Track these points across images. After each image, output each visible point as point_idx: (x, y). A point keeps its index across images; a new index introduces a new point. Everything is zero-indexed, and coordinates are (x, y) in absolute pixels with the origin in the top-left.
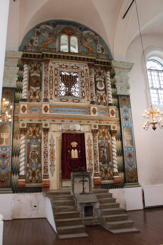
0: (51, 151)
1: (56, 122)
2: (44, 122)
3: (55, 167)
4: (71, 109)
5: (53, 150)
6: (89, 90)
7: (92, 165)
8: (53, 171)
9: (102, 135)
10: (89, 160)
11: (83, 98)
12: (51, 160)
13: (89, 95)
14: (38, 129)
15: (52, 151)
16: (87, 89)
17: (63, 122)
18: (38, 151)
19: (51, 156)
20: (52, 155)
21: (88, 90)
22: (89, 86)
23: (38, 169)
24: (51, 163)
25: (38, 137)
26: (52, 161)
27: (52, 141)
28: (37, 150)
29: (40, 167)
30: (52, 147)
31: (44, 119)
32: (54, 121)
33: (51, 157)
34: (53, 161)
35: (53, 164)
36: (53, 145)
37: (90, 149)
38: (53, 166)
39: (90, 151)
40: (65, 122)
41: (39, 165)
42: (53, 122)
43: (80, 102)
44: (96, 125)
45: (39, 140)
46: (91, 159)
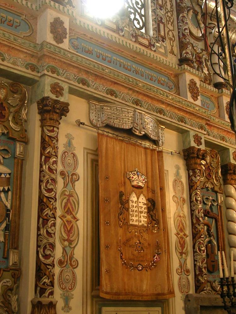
0: (65, 201)
1: (90, 90)
2: (50, 74)
3: (79, 272)
4: (129, 64)
5: (71, 198)
6: (173, 21)
7: (188, 271)
8: (68, 286)
9: (206, 176)
10: (179, 255)
11: (161, 39)
12: (63, 240)
13: (174, 36)
14: (18, 102)
15: (68, 200)
16: (170, 17)
17: (113, 98)
18: (10, 193)
19: (64, 219)
20: (69, 217)
21: (170, 21)
22: (172, 11)
23: (5, 273)
24: (64, 249)
25: (15, 136)
26: (66, 243)
27: (70, 160)
28: (6, 188)
29: (15, 264)
30: (70, 184)
31: (52, 64)
32: (84, 82)
33: (65, 225)
34: (70, 242)
35: (71, 258)
36: (74, 177)
37: (182, 215)
38: (71, 264)
39: (181, 221)
40: (117, 99)
41: (13, 258)
42: (81, 85)
43: (153, 49)
44: (200, 135)
45: (19, 148)
46: (184, 251)
